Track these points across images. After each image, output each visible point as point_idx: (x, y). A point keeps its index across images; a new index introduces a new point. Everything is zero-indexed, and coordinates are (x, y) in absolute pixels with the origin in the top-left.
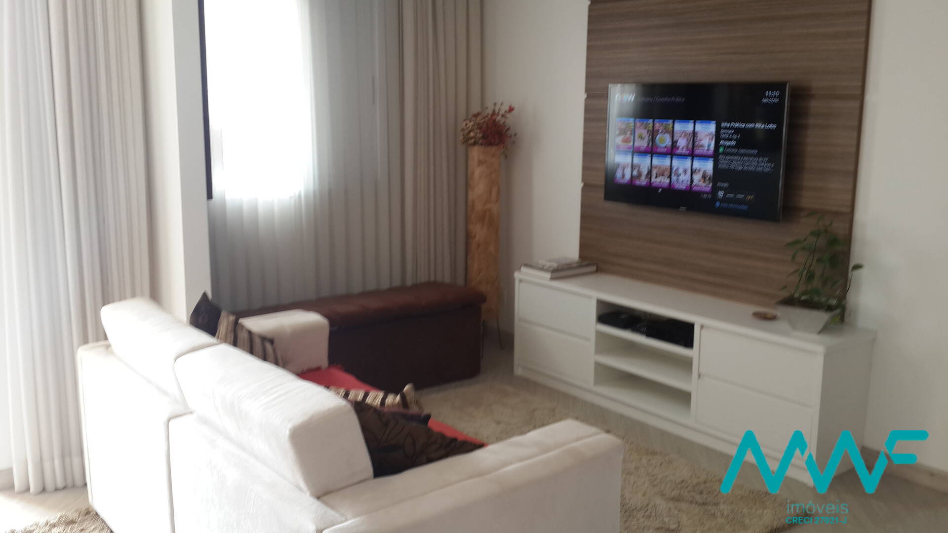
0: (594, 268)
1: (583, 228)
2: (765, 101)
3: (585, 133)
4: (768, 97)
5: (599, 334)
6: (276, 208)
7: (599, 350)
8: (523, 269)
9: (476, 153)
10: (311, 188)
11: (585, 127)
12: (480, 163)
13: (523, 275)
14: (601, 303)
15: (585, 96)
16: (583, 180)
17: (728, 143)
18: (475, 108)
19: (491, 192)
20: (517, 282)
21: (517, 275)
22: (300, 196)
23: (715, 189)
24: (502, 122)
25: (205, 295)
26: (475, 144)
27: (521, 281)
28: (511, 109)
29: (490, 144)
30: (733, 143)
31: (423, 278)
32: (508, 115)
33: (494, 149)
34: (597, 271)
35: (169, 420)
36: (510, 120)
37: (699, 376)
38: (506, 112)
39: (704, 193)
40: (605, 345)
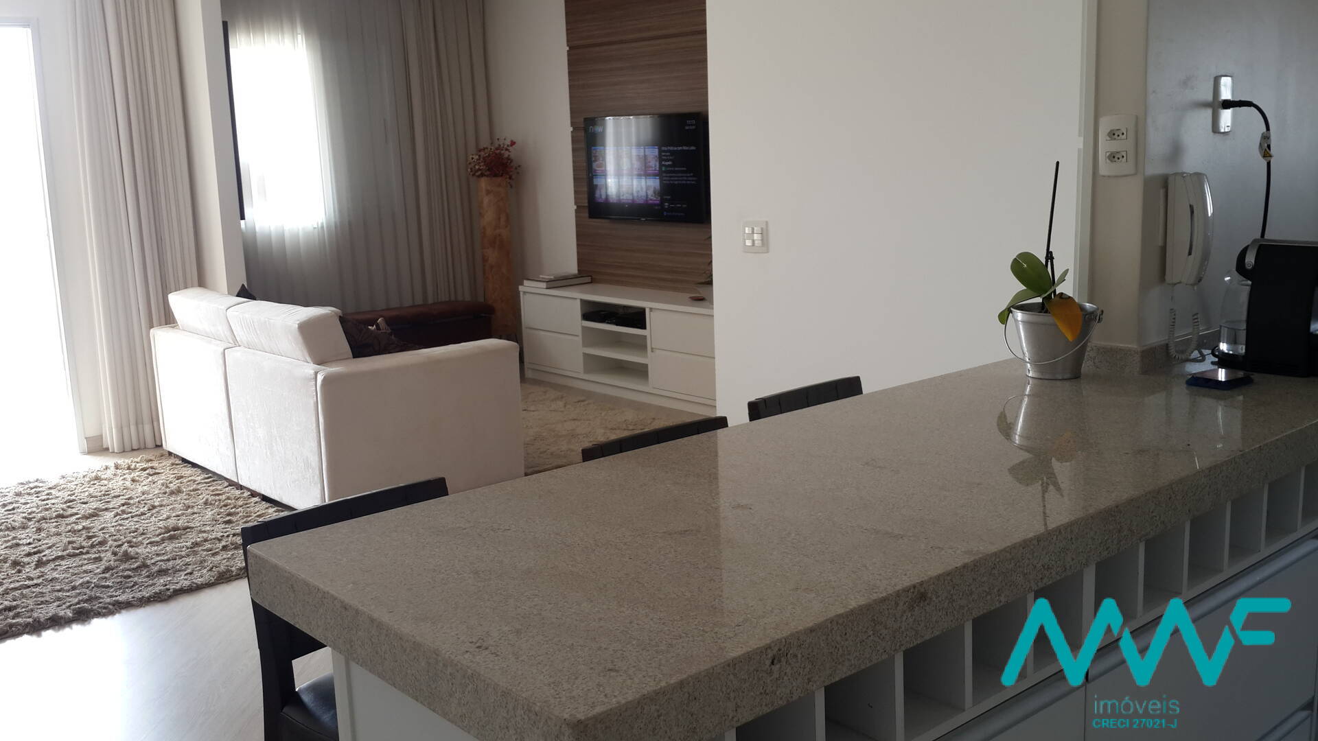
0: (588, 279)
1: (579, 245)
2: (687, 128)
3: (574, 162)
4: (689, 125)
5: (584, 328)
6: (301, 234)
7: (585, 345)
8: (526, 283)
9: (484, 183)
10: (333, 220)
11: (574, 156)
12: (488, 192)
13: (527, 287)
14: (584, 302)
15: (571, 129)
16: (576, 203)
17: (667, 163)
18: (485, 142)
19: (499, 219)
20: (521, 294)
21: (521, 288)
22: (322, 227)
23: (662, 201)
24: (506, 156)
25: (243, 285)
26: (482, 175)
27: (525, 293)
28: (513, 143)
29: (496, 176)
30: (670, 163)
31: (443, 297)
32: (510, 148)
33: (499, 179)
34: (591, 282)
35: (224, 350)
36: (513, 153)
37: (652, 349)
38: (508, 146)
39: (655, 205)
40: (590, 338)
